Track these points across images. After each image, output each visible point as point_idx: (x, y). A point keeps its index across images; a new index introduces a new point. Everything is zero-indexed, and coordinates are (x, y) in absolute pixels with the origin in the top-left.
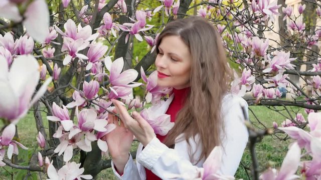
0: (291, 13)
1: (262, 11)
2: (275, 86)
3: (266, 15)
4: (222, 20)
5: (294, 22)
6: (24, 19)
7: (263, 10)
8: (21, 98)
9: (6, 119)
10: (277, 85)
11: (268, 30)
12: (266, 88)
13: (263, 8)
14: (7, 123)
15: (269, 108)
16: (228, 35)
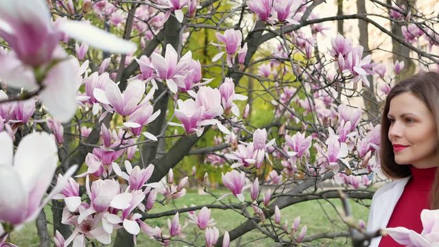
0: (384, 72)
1: (353, 70)
2: (367, 172)
3: (357, 74)
4: (295, 81)
5: (389, 85)
6: (42, 88)
7: (354, 68)
8: (32, 193)
9: (8, 223)
10: (371, 171)
11: (358, 96)
12: (356, 175)
13: (354, 65)
14: (8, 230)
15: (357, 202)
16: (297, 101)
